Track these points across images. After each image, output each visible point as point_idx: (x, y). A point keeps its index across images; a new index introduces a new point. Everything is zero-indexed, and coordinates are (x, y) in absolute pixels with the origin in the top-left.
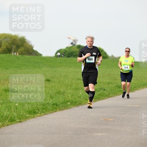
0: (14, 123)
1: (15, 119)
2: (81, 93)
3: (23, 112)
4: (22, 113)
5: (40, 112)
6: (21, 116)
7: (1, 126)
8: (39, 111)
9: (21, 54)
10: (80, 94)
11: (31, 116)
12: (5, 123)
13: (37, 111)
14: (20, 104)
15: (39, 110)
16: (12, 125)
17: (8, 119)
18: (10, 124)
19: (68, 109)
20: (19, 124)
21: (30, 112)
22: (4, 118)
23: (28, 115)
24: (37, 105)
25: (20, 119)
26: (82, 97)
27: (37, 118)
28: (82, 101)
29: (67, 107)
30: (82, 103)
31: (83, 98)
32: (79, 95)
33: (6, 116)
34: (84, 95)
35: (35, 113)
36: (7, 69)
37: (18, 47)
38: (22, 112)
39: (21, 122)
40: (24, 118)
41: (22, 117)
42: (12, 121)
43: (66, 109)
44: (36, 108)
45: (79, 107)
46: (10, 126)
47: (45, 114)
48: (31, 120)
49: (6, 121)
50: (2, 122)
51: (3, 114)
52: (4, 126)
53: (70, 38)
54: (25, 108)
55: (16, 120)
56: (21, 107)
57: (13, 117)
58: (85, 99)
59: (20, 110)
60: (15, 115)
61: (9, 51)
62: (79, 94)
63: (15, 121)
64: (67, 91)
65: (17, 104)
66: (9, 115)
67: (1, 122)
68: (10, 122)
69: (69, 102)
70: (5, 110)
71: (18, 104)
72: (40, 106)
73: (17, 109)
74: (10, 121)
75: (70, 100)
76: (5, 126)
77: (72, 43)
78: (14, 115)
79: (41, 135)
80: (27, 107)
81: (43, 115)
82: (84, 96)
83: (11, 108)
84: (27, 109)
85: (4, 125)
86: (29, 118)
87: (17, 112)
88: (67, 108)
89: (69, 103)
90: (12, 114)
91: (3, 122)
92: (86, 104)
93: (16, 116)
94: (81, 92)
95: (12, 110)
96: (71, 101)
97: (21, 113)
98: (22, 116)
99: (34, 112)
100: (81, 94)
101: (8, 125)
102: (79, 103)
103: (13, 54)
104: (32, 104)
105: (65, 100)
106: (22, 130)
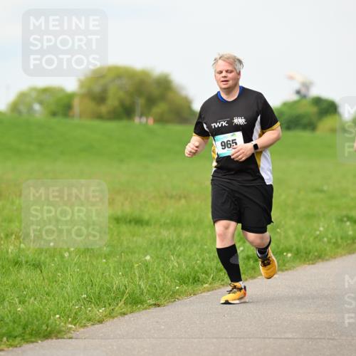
0: (139, 308)
1: (142, 298)
2: (323, 227)
3: (164, 279)
4: (161, 282)
5: (210, 280)
6: (158, 290)
7: (105, 316)
8: (209, 277)
9: (161, 120)
10: (320, 231)
11: (185, 291)
12: (117, 308)
13: (204, 275)
14: (158, 258)
15: (207, 273)
16: (136, 314)
17: (125, 298)
18: (129, 310)
19: (286, 270)
20: (154, 310)
21: (183, 280)
22: (113, 295)
23: (177, 288)
24: (203, 260)
25: (157, 298)
26: (325, 239)
27: (203, 294)
28: (325, 249)
29: (284, 265)
30: (325, 255)
31: (329, 242)
32: (318, 233)
33: (118, 289)
34: (332, 234)
35: (196, 280)
36: (121, 161)
37: (151, 101)
38: (161, 277)
39: (159, 306)
40: (166, 295)
41: (162, 293)
42: (135, 302)
43: (282, 271)
44: (199, 267)
45: (317, 265)
46: (130, 315)
47: (223, 285)
48: (187, 300)
49: (117, 304)
50: (107, 305)
51: (112, 283)
52: (113, 317)
53: (291, 78)
54: (171, 267)
55: (146, 301)
56: (159, 264)
57: (138, 292)
58: (334, 243)
59: (157, 274)
60: (143, 286)
61: (126, 112)
62: (316, 230)
63: (142, 302)
64: (283, 222)
65: (148, 258)
66: (125, 286)
67: (105, 307)
68: (129, 306)
69: (289, 251)
70: (116, 271)
71: (151, 257)
72: (210, 261)
73: (148, 270)
74: (130, 304)
75: (292, 247)
76: (116, 317)
77: (298, 92)
78: (140, 286)
79: (215, 340)
80: (176, 264)
81: (219, 288)
82: (330, 236)
83: (132, 267)
84: (176, 271)
85: (114, 314)
86: (180, 296)
87: (148, 278)
88: (284, 268)
89: (289, 255)
90: (135, 285)
91: (110, 304)
92: (335, 258)
93: (145, 291)
94: (321, 224)
95: (134, 273)
96: (294, 248)
97: (159, 280)
98: (161, 289)
99: (194, 278)
100: (321, 229)
101: (125, 314)
102: (316, 254)
103: (137, 120)
104: (190, 257)
105: (278, 247)
106: (163, 327)
